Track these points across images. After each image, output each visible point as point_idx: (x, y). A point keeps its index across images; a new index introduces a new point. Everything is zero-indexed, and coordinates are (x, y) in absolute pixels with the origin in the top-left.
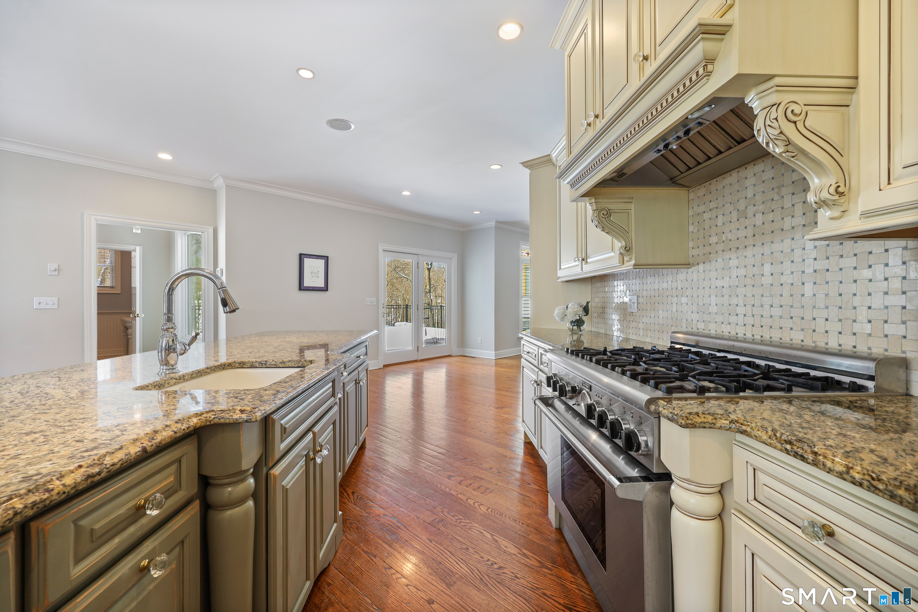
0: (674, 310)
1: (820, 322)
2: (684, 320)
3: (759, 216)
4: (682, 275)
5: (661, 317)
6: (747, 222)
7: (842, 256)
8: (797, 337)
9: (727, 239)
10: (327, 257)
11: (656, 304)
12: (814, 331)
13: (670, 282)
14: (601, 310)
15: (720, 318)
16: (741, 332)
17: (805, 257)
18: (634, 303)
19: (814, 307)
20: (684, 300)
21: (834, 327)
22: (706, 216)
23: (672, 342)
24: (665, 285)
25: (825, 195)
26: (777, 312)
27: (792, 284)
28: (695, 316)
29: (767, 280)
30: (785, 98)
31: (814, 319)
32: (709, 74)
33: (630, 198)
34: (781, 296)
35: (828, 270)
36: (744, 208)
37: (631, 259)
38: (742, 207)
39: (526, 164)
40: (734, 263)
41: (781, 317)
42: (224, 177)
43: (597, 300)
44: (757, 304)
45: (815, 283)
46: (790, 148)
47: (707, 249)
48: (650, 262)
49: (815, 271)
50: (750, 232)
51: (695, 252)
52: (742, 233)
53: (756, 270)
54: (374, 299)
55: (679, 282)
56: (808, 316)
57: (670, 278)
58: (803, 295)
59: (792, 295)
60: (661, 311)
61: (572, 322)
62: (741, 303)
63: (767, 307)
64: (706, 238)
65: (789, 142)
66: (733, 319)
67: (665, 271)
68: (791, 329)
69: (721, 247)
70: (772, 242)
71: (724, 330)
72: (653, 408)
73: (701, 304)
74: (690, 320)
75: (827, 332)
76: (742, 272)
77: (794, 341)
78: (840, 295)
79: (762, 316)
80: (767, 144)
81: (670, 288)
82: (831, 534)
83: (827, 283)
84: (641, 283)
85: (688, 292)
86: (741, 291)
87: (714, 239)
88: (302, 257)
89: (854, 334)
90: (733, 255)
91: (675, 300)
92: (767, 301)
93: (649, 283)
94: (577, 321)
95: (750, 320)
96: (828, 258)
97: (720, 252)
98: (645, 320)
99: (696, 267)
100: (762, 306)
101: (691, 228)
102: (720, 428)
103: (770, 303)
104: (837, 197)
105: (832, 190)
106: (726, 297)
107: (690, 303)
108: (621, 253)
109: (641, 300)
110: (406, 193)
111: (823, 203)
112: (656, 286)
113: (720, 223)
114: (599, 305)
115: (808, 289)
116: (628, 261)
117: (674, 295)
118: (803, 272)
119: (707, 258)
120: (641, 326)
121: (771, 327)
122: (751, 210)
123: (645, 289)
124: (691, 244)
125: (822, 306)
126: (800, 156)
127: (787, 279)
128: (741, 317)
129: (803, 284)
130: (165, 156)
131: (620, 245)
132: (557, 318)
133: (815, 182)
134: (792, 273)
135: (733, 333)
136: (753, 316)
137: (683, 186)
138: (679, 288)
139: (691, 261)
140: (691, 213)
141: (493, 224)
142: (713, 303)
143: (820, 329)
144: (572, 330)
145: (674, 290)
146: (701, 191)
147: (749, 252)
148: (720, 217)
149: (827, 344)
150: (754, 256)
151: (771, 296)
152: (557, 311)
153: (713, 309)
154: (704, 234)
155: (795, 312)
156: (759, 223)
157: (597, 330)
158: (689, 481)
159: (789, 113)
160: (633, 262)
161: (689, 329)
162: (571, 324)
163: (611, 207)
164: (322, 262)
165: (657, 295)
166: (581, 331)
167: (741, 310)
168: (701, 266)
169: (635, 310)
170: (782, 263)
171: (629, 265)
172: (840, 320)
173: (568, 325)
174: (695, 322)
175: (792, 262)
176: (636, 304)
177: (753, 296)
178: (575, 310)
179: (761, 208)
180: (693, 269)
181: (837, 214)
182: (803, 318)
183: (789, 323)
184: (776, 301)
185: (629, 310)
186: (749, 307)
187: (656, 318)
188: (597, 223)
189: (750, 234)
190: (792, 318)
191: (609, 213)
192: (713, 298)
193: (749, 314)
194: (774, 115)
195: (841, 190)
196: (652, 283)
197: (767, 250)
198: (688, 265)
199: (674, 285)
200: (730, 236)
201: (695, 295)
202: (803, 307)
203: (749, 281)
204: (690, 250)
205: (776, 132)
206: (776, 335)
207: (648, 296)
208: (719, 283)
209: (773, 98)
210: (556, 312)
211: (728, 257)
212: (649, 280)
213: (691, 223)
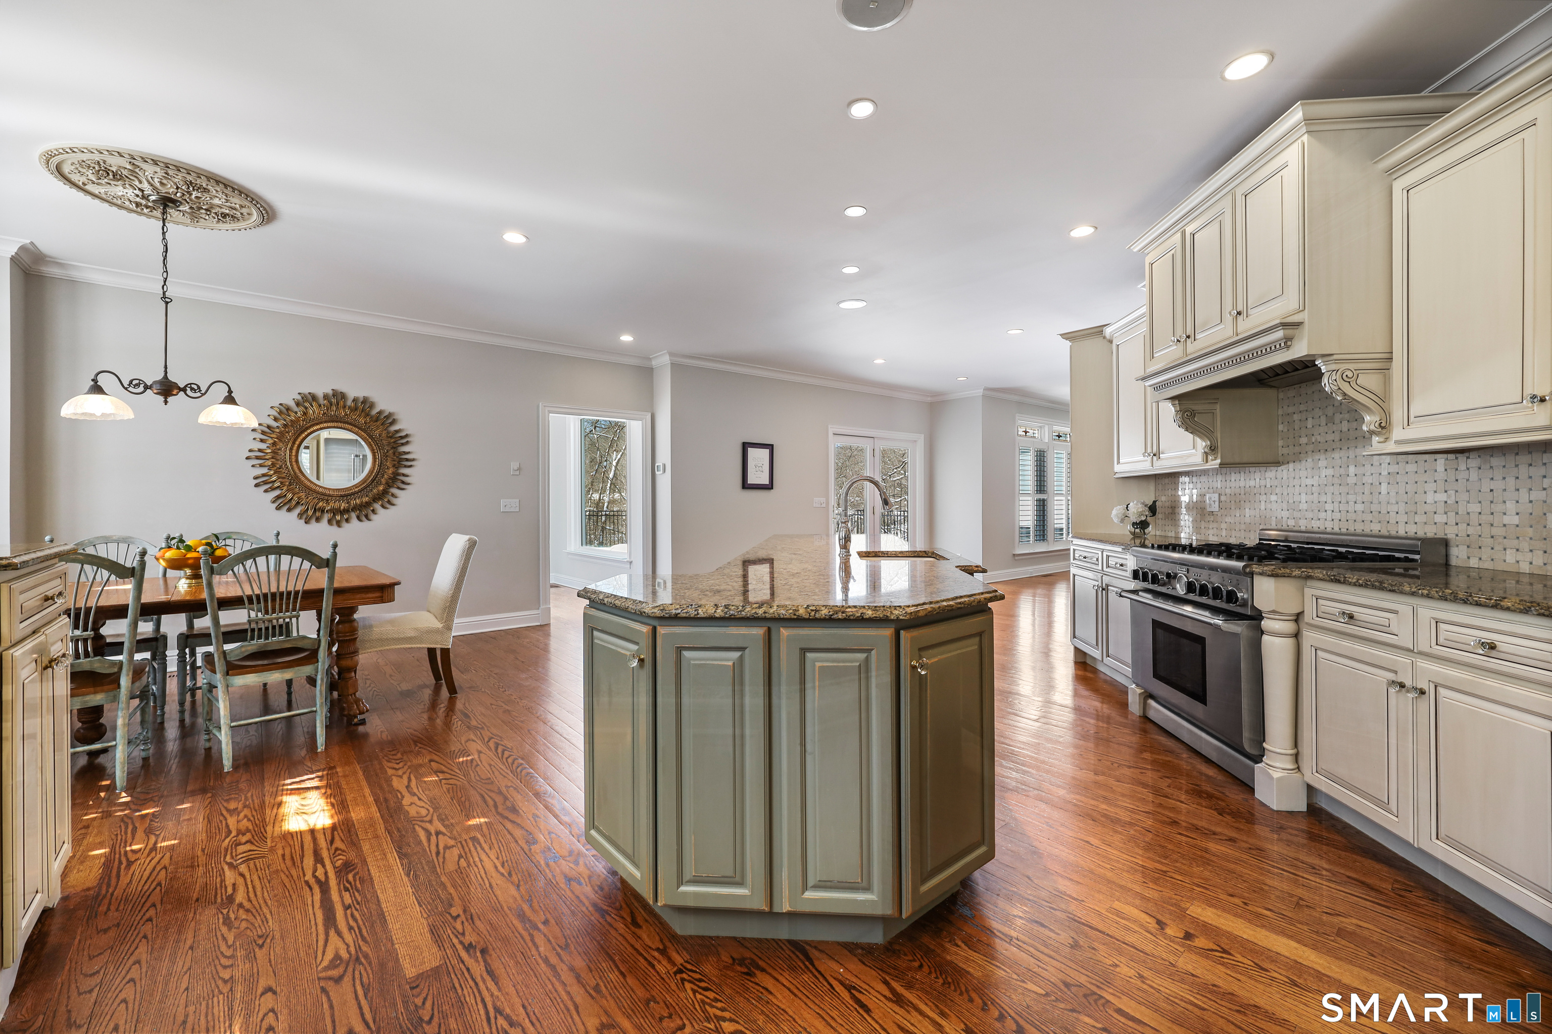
0: (1263, 507)
1: (1393, 514)
2: (1274, 518)
3: (1345, 423)
4: (1271, 473)
5: (1247, 516)
6: (1335, 428)
7: (1407, 462)
8: (1375, 528)
9: (1316, 440)
10: (772, 446)
11: (1242, 502)
12: (1388, 522)
13: (1258, 480)
14: (1170, 510)
15: (1310, 515)
16: (1329, 526)
17: (1381, 462)
18: (1214, 501)
19: (1388, 503)
20: (1273, 498)
21: (1402, 518)
22: (1296, 417)
23: (1260, 539)
24: (1252, 483)
25: (1372, 427)
26: (1360, 507)
27: (1372, 484)
28: (1285, 514)
29: (1351, 480)
30: (1342, 367)
31: (1388, 513)
32: (1288, 347)
33: (1215, 399)
34: (1363, 493)
35: (1398, 473)
36: (1332, 414)
37: (1216, 459)
38: (1330, 414)
39: (1066, 336)
40: (1323, 463)
41: (1363, 512)
42: (671, 354)
43: (1163, 498)
44: (1344, 501)
45: (1389, 483)
46: (1347, 397)
47: (1297, 449)
48: (1237, 460)
49: (1389, 473)
50: (1337, 437)
51: (1285, 451)
52: (1330, 437)
53: (1342, 471)
54: (823, 500)
55: (1268, 480)
56: (1384, 511)
57: (1257, 476)
58: (1380, 493)
59: (1371, 493)
60: (1247, 510)
61: (1134, 524)
62: (1329, 500)
63: (1351, 503)
64: (1296, 438)
65: (1345, 394)
66: (1322, 515)
67: (1252, 469)
68: (1371, 522)
69: (1310, 448)
70: (1356, 447)
71: (1314, 526)
72: (1248, 570)
73: (1291, 501)
74: (1279, 517)
75: (1397, 522)
76: (1330, 472)
77: (1373, 532)
78: (1407, 493)
79: (1348, 512)
80: (1331, 393)
81: (1257, 486)
82: (1351, 617)
83: (1398, 483)
84: (1224, 480)
85: (1278, 490)
86: (1330, 489)
87: (1304, 440)
88: (745, 446)
89: (1416, 523)
90: (1322, 457)
91: (1263, 498)
92: (1352, 498)
93: (1233, 480)
94: (1142, 522)
95: (1337, 516)
96: (1398, 463)
97: (1310, 453)
98: (1228, 519)
99: (1286, 466)
100: (1348, 503)
101: (1281, 427)
102: (1295, 577)
103: (1354, 500)
104: (1380, 430)
105: (1377, 425)
106: (1316, 495)
107: (1279, 501)
108: (1205, 453)
109: (1223, 498)
110: (879, 361)
111: (1372, 433)
112: (1242, 484)
113: (1309, 426)
114: (1167, 504)
115: (1384, 488)
116: (1212, 460)
117: (1263, 493)
118: (1380, 474)
119: (1296, 458)
120: (1224, 526)
121: (1355, 521)
122: (1338, 417)
123: (1228, 487)
124: (1281, 443)
125: (1394, 502)
126: (1354, 402)
127: (1368, 479)
128: (1329, 513)
129: (1380, 484)
130: (626, 338)
131: (1204, 444)
132: (1116, 520)
133: (1367, 418)
134: (1372, 474)
135: (1322, 528)
136: (1340, 511)
137: (1271, 387)
138: (1268, 486)
139: (1281, 459)
140: (1280, 412)
141: (980, 392)
142: (1303, 501)
143: (1393, 521)
144: (1134, 534)
145: (1263, 488)
146: (1291, 393)
147: (1336, 455)
148: (1310, 420)
149: (1397, 532)
150: (1341, 458)
151: (1356, 494)
152: (1116, 512)
153: (1303, 506)
154: (1294, 434)
155: (1374, 507)
156: (1345, 429)
157: (1163, 534)
158: (1274, 612)
159: (1344, 376)
160: (1219, 461)
161: (1279, 527)
162: (1133, 526)
163: (1194, 407)
164: (766, 452)
165: (1243, 493)
166: (1145, 533)
167: (1329, 507)
168: (1291, 465)
169: (1217, 509)
170: (1364, 465)
171: (1214, 463)
172: (1406, 513)
173: (1129, 527)
174: (1285, 519)
175: (1372, 465)
176: (1217, 503)
177: (1340, 494)
178: (1140, 510)
179: (1347, 416)
180: (1283, 467)
181: (1382, 440)
182: (1380, 512)
183: (1368, 517)
184: (1359, 499)
185: (1209, 509)
186: (1337, 505)
187: (1242, 516)
188: (1180, 423)
189: (1337, 439)
190: (1371, 512)
191: (1193, 414)
192: (1303, 495)
193: (1337, 510)
194: (1334, 378)
195: (1383, 425)
196: (1237, 480)
197: (1351, 454)
198: (1277, 463)
199: (1263, 483)
200: (1319, 438)
201: (1285, 493)
202: (1380, 503)
203: (1336, 481)
204: (1280, 448)
205: (1336, 388)
206: (1359, 528)
207: (1233, 494)
208: (1309, 482)
209: (1334, 367)
210: (1114, 512)
211: (1317, 457)
212: (1234, 477)
213: (1280, 422)
